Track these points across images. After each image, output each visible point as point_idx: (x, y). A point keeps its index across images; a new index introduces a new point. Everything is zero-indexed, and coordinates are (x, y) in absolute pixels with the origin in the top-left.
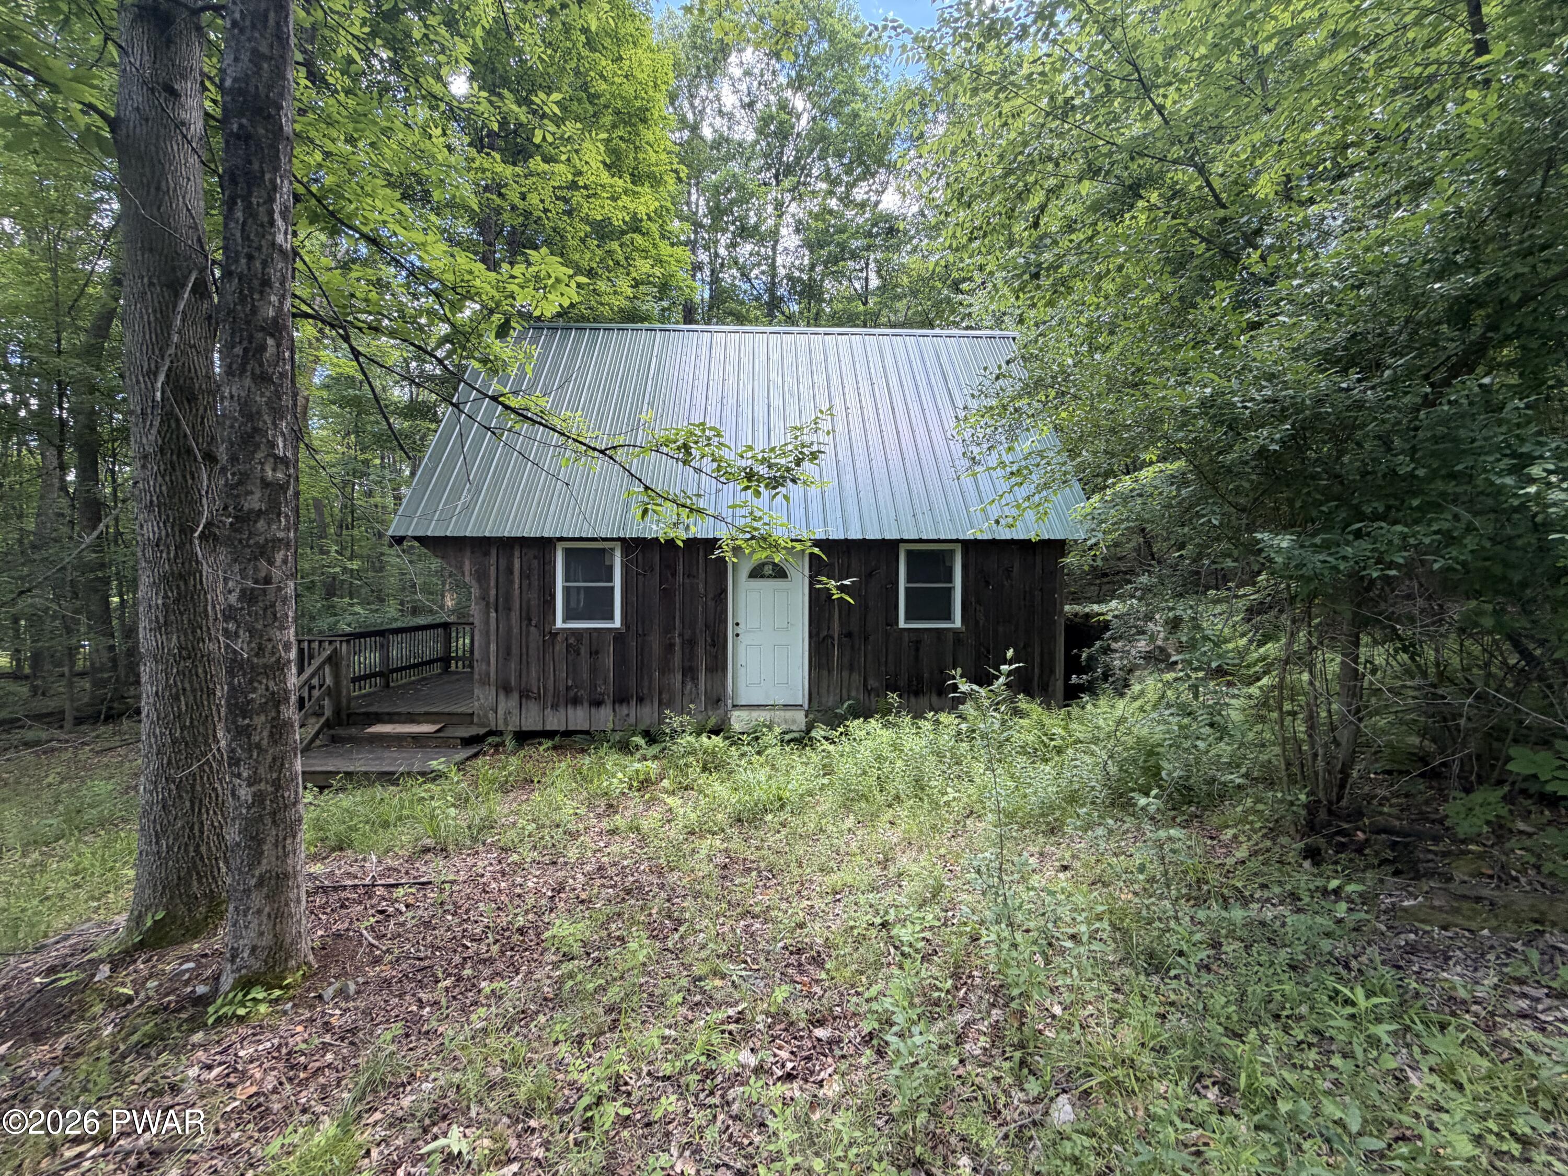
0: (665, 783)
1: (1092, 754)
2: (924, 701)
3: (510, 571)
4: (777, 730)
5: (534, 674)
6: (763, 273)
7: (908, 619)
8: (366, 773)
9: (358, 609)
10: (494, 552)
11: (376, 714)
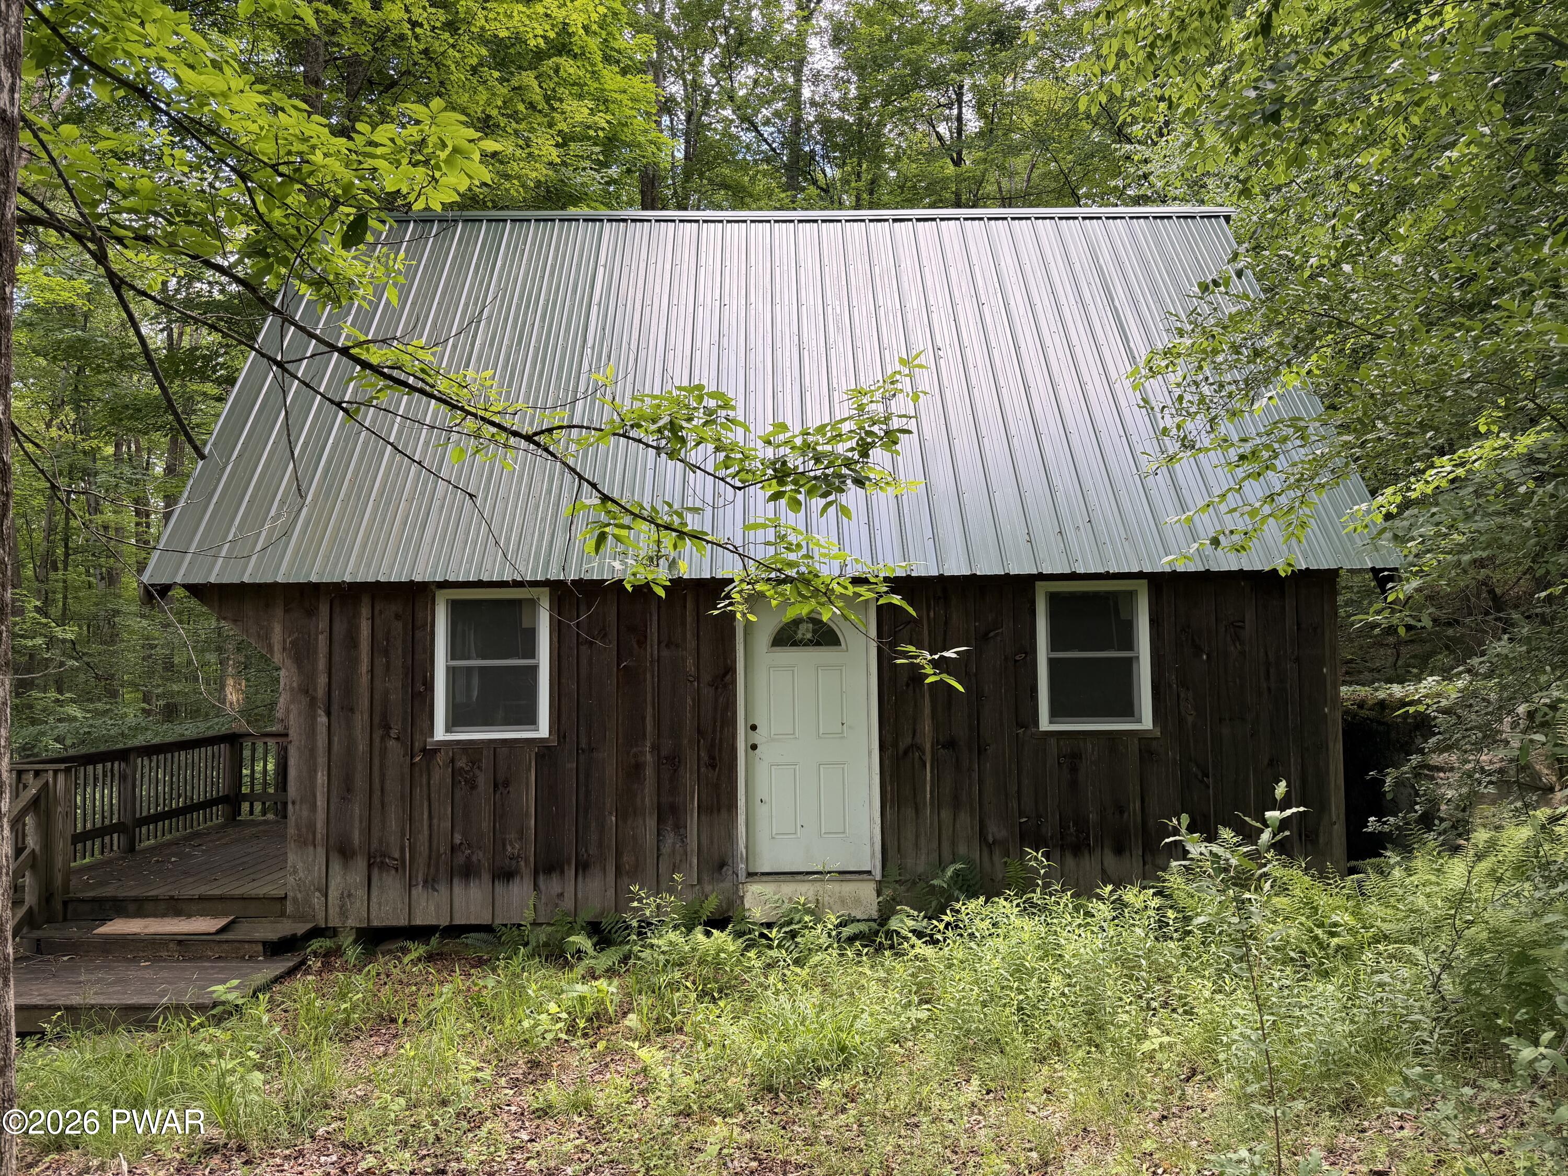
0: (632, 1020)
1: (1411, 961)
2: (1089, 864)
3: (352, 641)
4: (832, 919)
5: (393, 824)
6: (777, 114)
7: (1056, 713)
8: (102, 1007)
9: (74, 711)
10: (324, 609)
11: (115, 900)
